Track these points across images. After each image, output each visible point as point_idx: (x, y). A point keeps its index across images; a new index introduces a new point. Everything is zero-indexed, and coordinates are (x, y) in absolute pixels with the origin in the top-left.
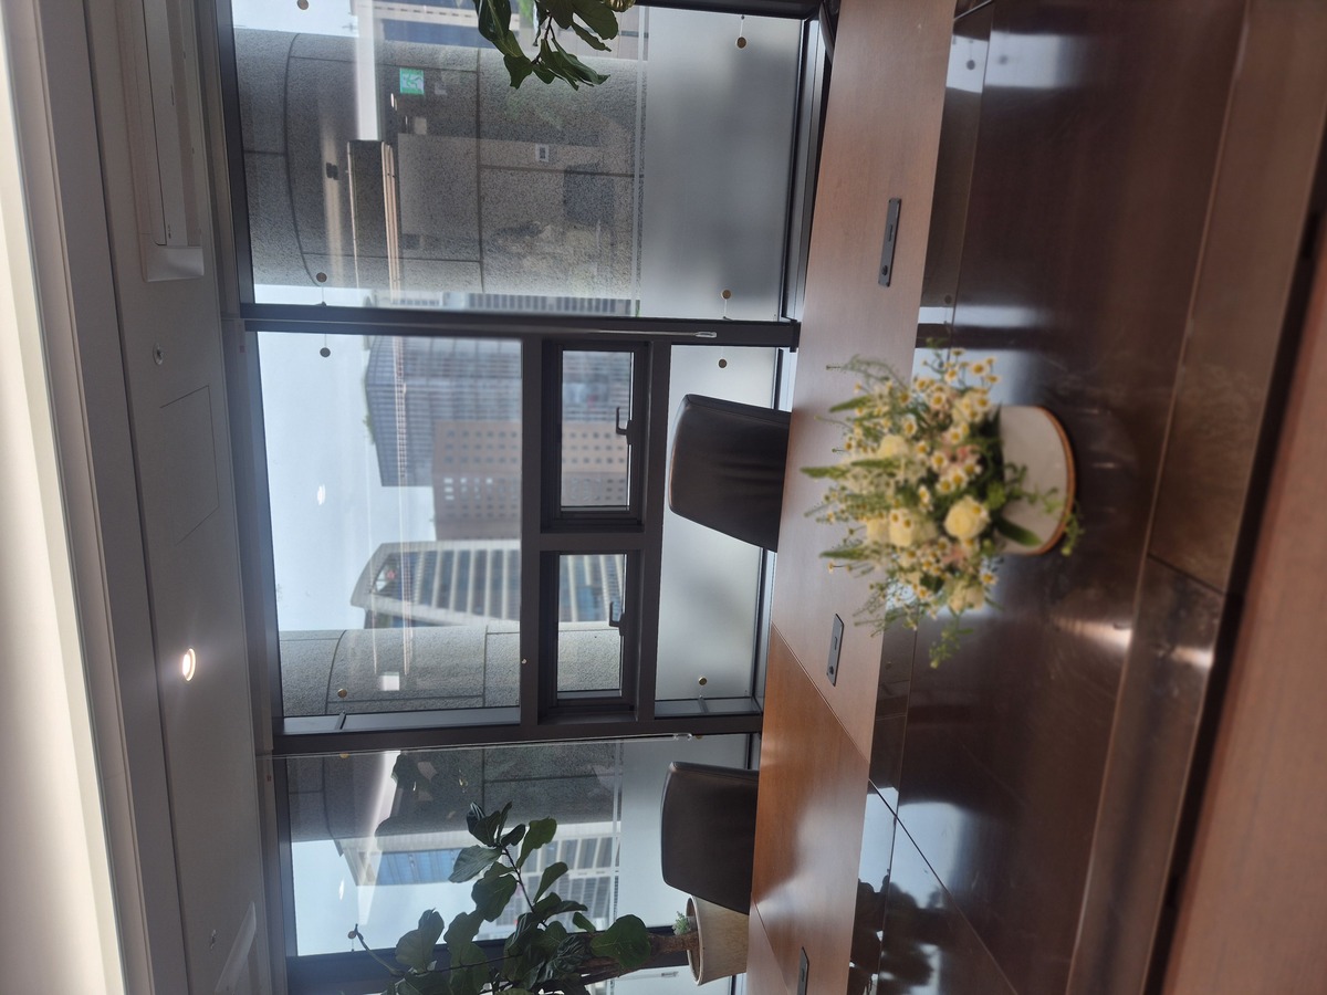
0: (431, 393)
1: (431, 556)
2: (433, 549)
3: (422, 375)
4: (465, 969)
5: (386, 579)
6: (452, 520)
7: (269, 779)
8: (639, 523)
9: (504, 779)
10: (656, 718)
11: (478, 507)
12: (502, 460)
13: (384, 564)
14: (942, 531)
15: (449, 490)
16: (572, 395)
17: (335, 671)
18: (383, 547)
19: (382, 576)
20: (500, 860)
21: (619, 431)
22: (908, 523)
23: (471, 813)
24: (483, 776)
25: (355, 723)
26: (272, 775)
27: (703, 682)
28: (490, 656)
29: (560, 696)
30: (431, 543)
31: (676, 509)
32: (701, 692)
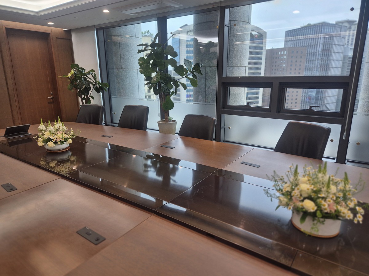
0: (317, 45)
1: (261, 48)
2: (263, 49)
3: (324, 42)
4: (164, 64)
5: (255, 35)
6: (272, 53)
7: (213, 6)
8: (279, 112)
9: (206, 73)
10: (221, 114)
11: (276, 62)
12: (291, 69)
13: (260, 34)
14: (305, 198)
15: (282, 53)
16: (311, 92)
17: (239, 22)
18: (265, 33)
19: (256, 33)
20: (189, 72)
21: (311, 107)
22: (308, 189)
23: (200, 64)
24: (207, 67)
25: (226, 29)
26: (215, 6)
27: (229, 128)
28: (240, 68)
29: (229, 88)
30: (266, 48)
31: (289, 123)
32: (227, 127)
